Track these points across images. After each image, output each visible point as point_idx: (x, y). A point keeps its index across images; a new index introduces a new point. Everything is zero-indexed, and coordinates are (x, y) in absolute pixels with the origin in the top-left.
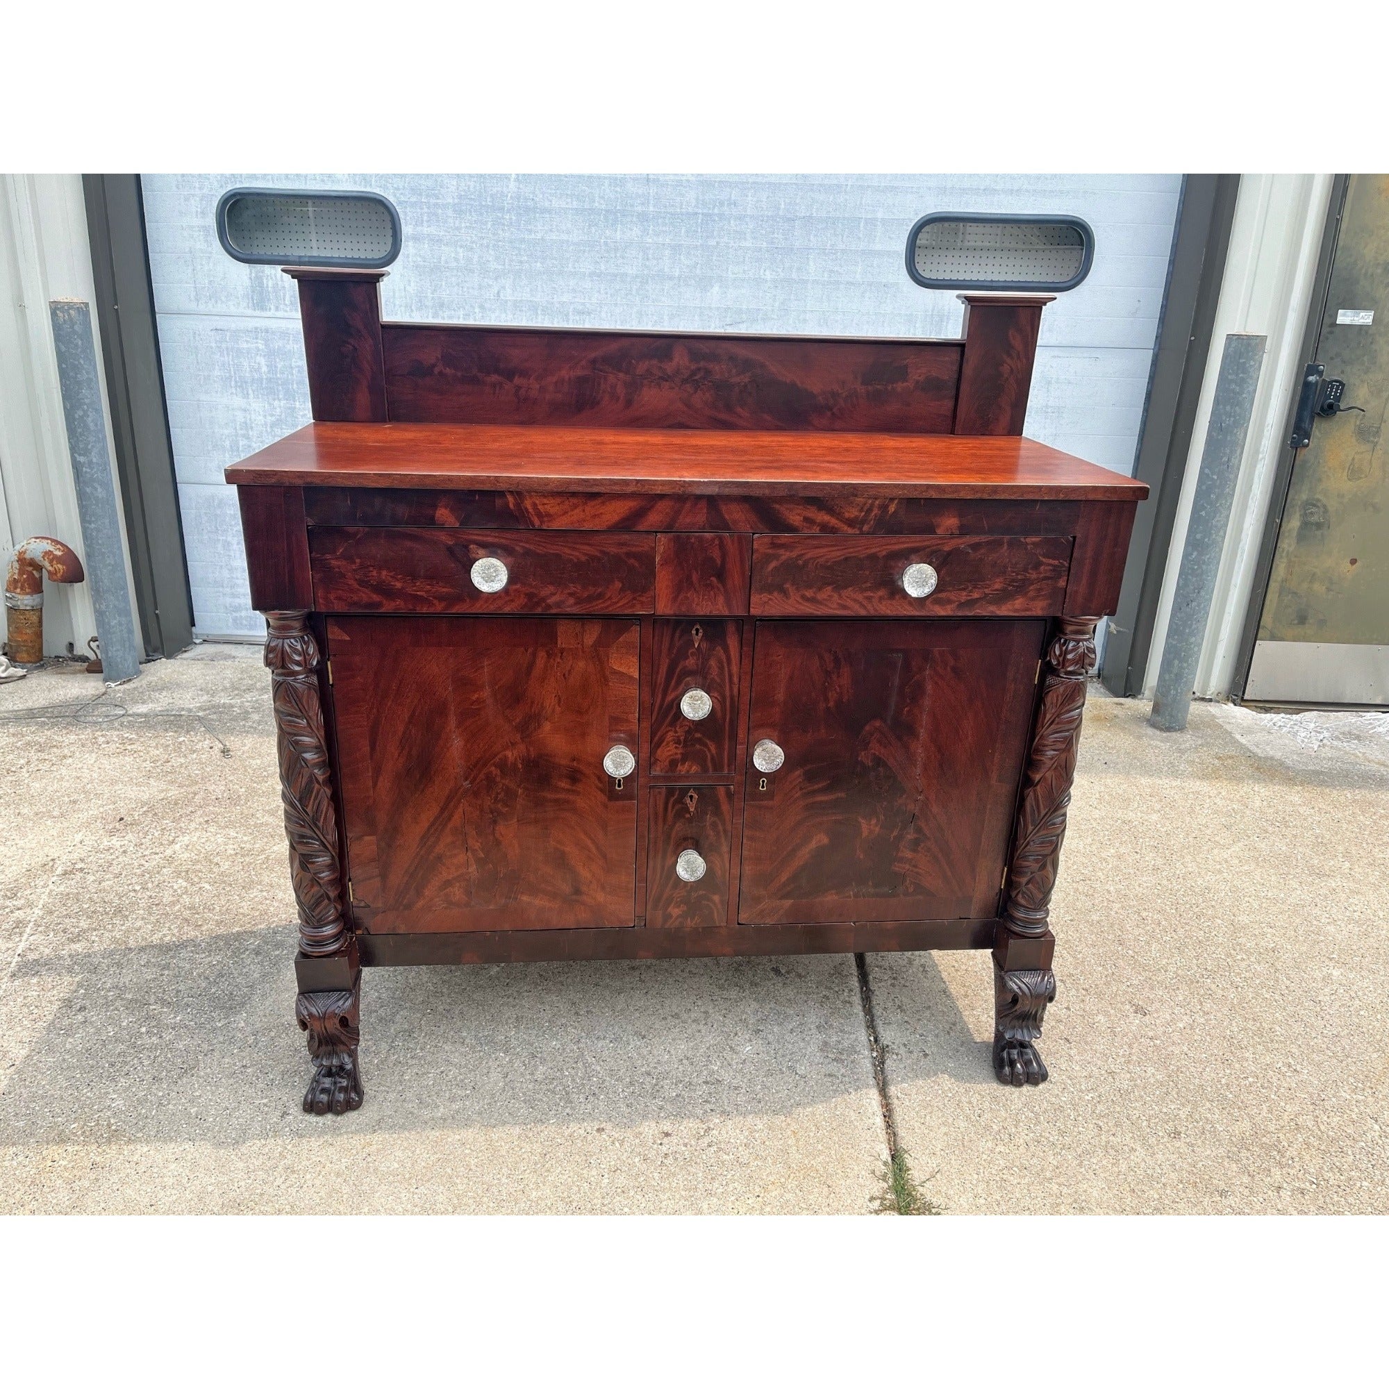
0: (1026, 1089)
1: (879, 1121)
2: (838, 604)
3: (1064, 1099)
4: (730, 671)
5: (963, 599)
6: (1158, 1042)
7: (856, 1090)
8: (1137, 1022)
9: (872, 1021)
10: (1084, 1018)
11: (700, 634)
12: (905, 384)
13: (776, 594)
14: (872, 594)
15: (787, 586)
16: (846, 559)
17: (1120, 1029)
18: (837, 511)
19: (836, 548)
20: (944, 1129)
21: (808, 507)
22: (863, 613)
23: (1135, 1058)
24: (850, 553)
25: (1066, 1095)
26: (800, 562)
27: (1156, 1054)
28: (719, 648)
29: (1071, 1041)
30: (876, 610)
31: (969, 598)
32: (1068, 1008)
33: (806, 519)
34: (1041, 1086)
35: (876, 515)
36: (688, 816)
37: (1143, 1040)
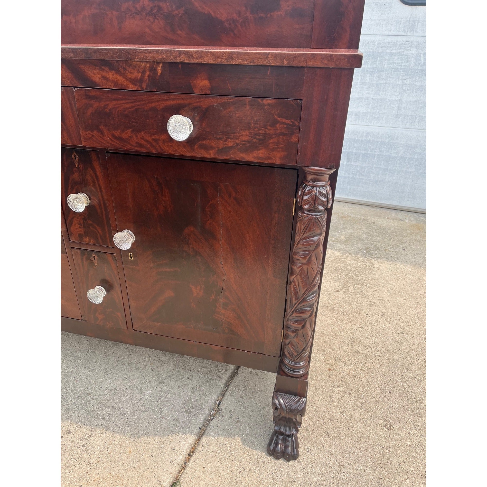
0: (281, 462)
1: (181, 458)
2: (137, 143)
3: (299, 476)
4: (99, 184)
5: (221, 146)
6: (386, 451)
7: (183, 434)
8: (381, 433)
9: (226, 391)
10: (348, 422)
11: (77, 159)
12: (279, 13)
13: (95, 132)
14: (157, 138)
15: (102, 127)
16: (136, 110)
17: (366, 436)
18: (123, 72)
19: (128, 101)
20: (213, 476)
21: (103, 67)
22: (154, 151)
23: (364, 459)
24: (138, 105)
25: (302, 474)
26: (107, 110)
27: (379, 459)
28: (89, 169)
29: (330, 435)
30: (162, 150)
31: (225, 146)
32: (342, 413)
33: (104, 77)
34: (292, 463)
35: (149, 76)
36: (95, 267)
37: (377, 447)
